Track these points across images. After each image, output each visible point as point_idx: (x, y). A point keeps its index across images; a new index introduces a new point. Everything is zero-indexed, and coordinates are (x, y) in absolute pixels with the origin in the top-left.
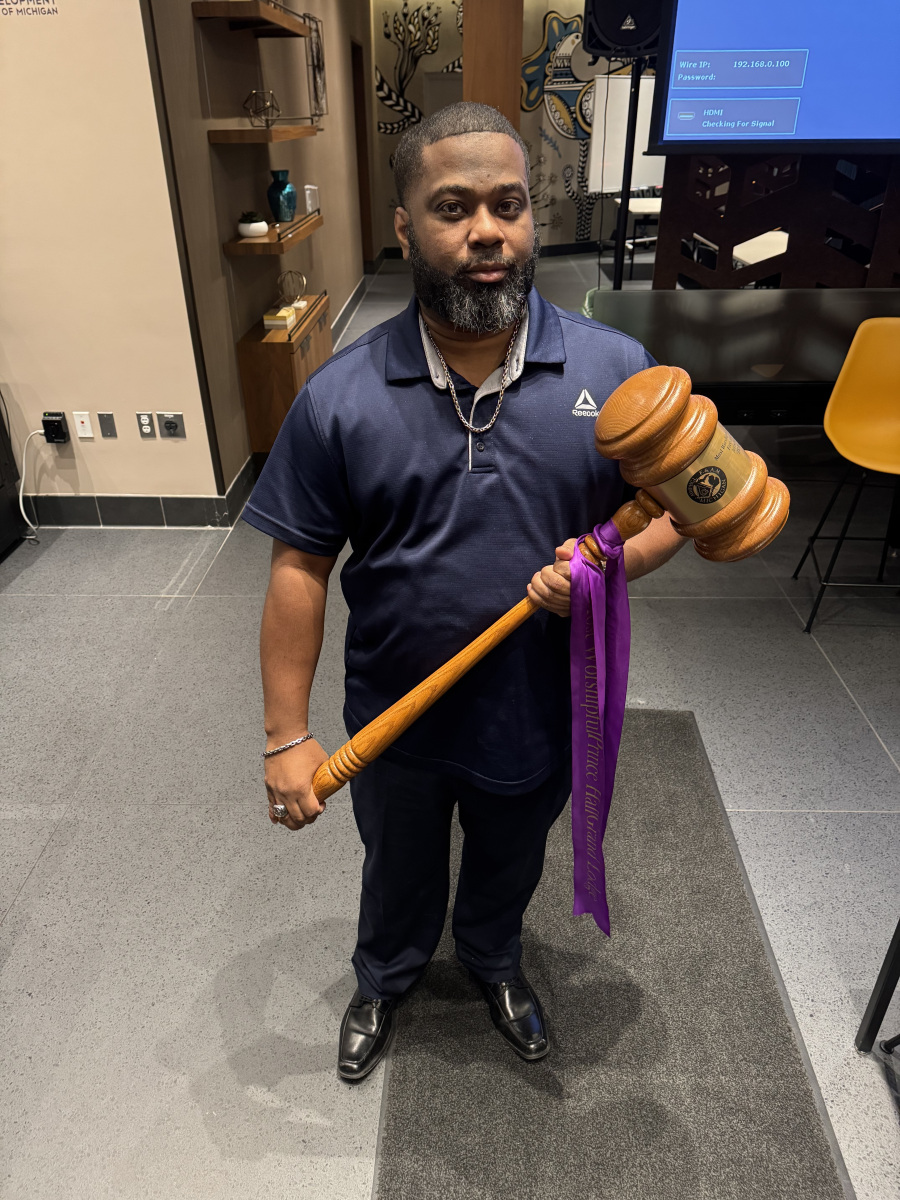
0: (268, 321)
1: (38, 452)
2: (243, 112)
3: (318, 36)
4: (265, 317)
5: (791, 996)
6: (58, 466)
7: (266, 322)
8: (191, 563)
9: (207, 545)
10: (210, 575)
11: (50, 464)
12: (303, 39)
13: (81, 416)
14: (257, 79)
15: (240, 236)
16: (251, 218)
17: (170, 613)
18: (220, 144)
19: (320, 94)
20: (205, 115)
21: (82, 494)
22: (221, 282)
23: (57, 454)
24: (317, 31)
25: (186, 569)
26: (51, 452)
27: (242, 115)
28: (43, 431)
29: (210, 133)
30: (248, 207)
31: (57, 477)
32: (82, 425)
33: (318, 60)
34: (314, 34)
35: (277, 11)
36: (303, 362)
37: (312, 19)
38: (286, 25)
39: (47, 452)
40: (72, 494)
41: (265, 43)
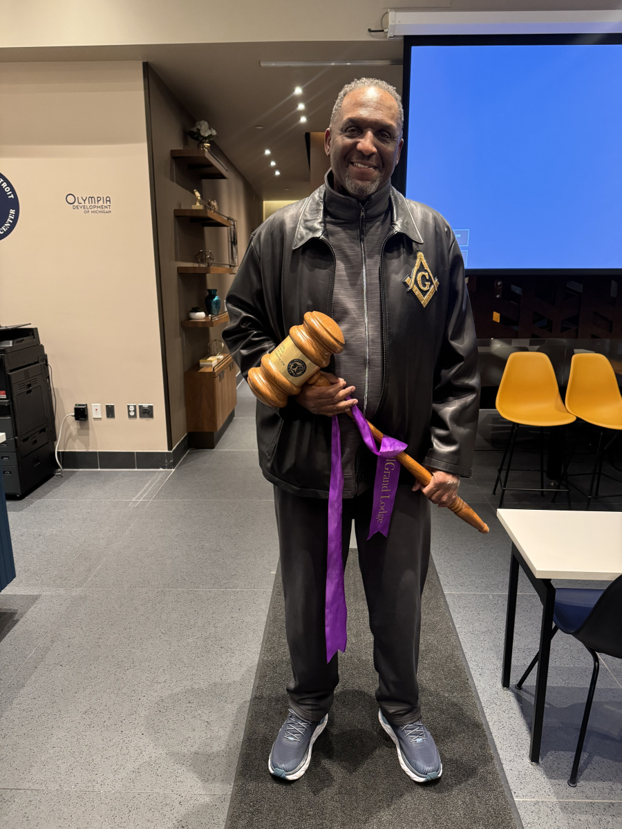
0: (202, 363)
1: (69, 426)
2: (195, 261)
3: (235, 228)
4: (201, 361)
5: (470, 667)
6: (79, 434)
7: (201, 363)
8: (150, 485)
9: (160, 477)
10: (161, 490)
11: (75, 433)
12: (226, 228)
13: (96, 406)
14: (203, 245)
15: (189, 318)
16: (196, 310)
17: (138, 507)
18: (183, 274)
19: (234, 256)
20: (177, 260)
21: (90, 450)
22: (179, 340)
23: (79, 427)
24: (234, 225)
25: (148, 488)
26: (76, 426)
27: (194, 262)
28: (73, 414)
29: (178, 268)
30: (195, 305)
31: (77, 441)
32: (96, 411)
33: (234, 239)
34: (232, 227)
35: (215, 214)
36: (220, 384)
37: (232, 220)
38: (219, 221)
39: (74, 426)
40: (85, 450)
41: (207, 230)
